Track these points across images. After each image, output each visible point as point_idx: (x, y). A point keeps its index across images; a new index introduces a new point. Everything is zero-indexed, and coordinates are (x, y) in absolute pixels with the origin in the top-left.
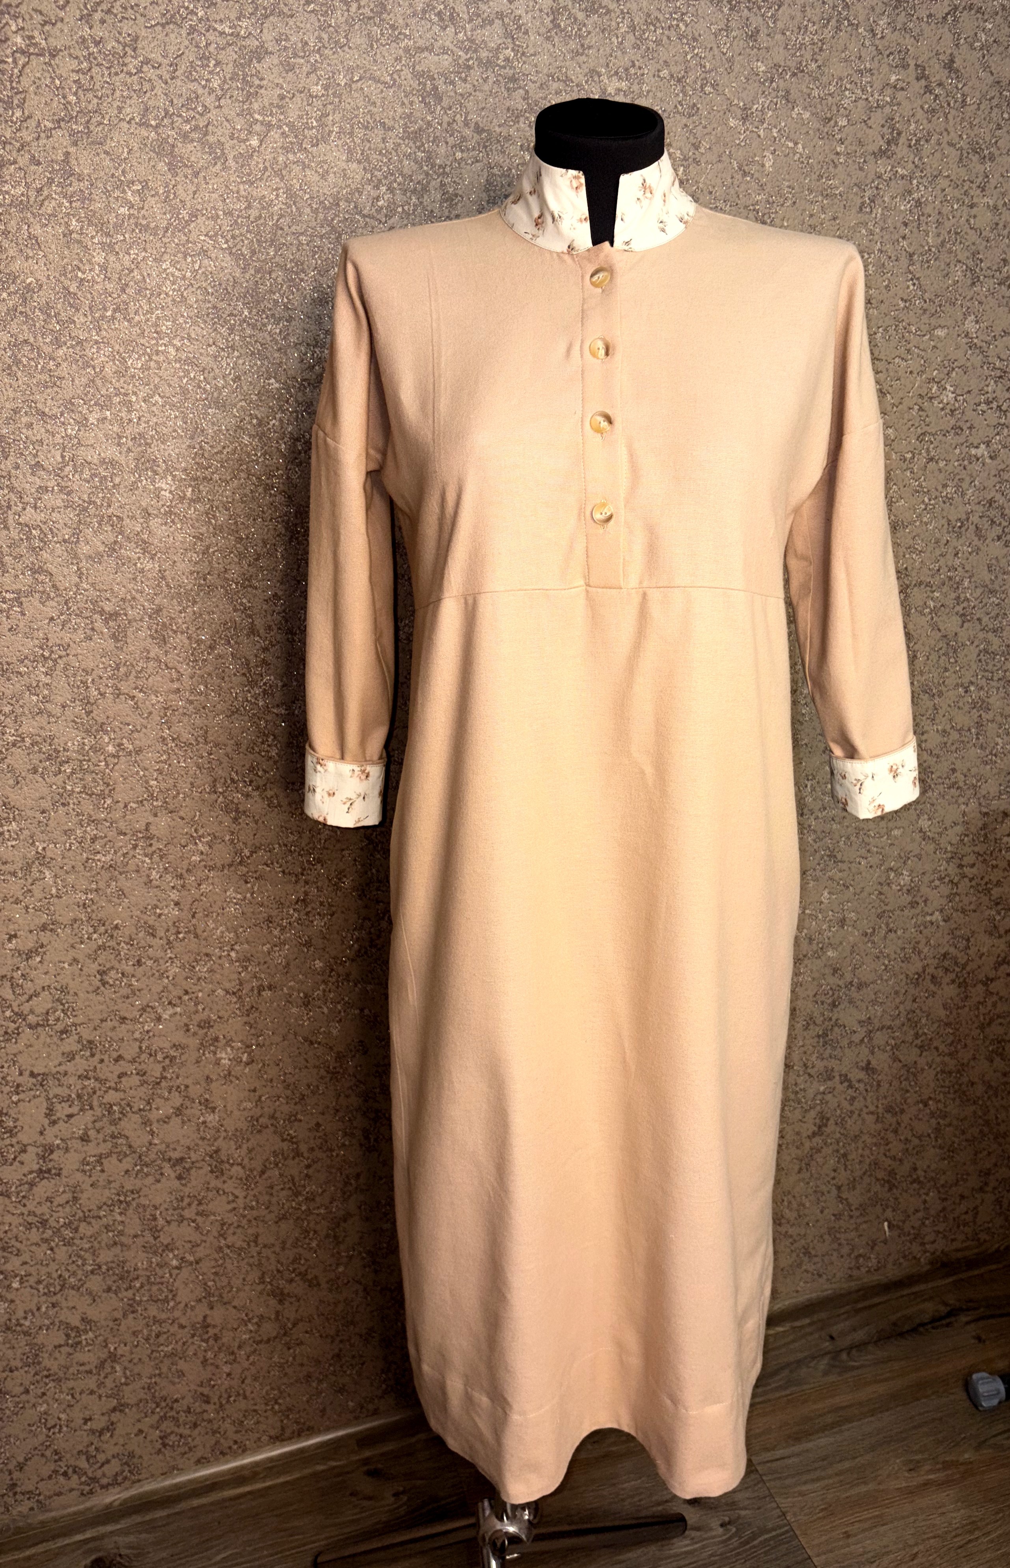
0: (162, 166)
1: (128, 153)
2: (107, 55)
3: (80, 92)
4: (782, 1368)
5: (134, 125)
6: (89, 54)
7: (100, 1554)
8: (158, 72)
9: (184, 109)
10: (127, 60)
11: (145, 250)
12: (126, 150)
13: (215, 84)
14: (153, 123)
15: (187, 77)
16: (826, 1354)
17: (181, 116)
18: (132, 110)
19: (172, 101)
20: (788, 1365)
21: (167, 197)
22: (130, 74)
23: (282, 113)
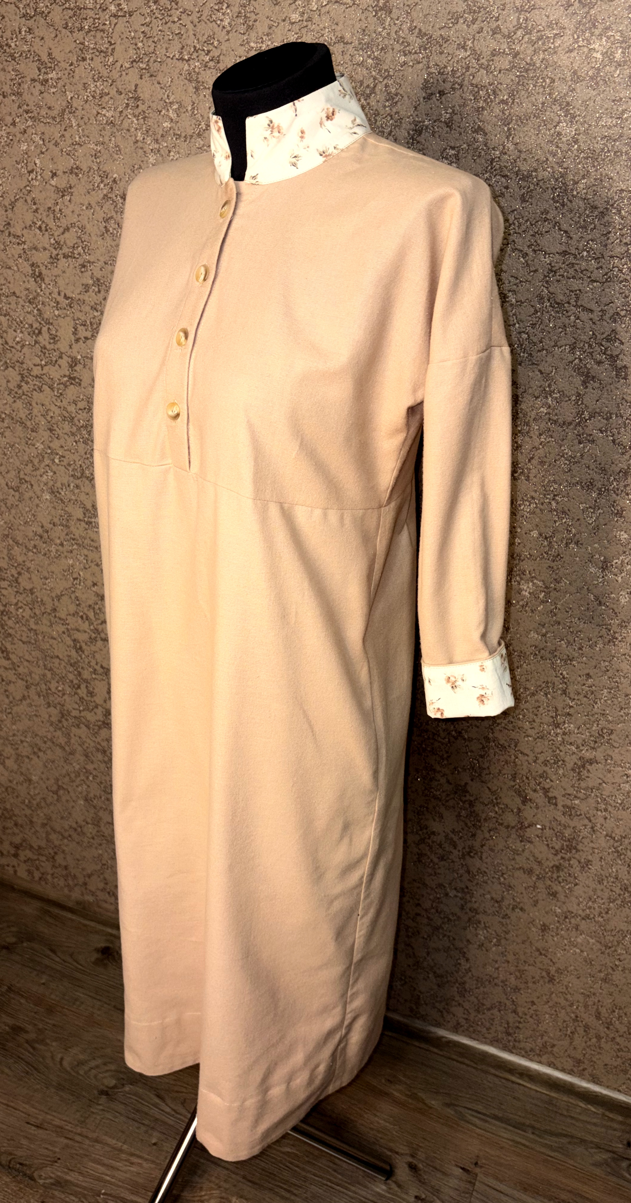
0: (191, 90)
1: (171, 81)
2: (161, 10)
3: (145, 40)
4: (566, 1136)
5: (175, 60)
6: (151, 11)
7: (111, 945)
8: (190, 18)
9: (206, 44)
10: (173, 11)
11: (179, 153)
12: (170, 79)
13: (226, 23)
14: (186, 57)
15: (208, 20)
16: (614, 1152)
17: (204, 50)
18: (174, 51)
19: (198, 40)
20: (572, 1137)
21: (193, 113)
22: (174, 22)
23: (270, 40)
